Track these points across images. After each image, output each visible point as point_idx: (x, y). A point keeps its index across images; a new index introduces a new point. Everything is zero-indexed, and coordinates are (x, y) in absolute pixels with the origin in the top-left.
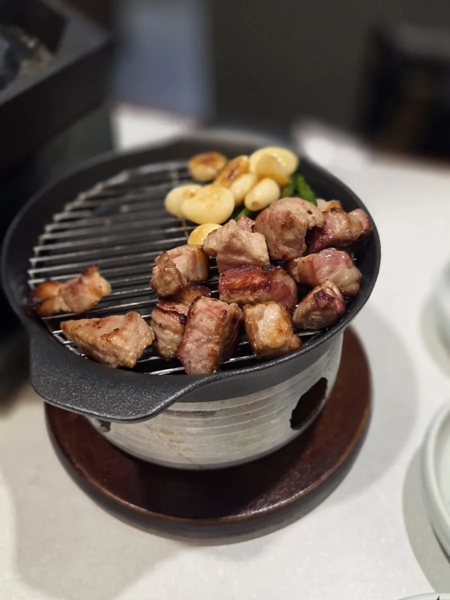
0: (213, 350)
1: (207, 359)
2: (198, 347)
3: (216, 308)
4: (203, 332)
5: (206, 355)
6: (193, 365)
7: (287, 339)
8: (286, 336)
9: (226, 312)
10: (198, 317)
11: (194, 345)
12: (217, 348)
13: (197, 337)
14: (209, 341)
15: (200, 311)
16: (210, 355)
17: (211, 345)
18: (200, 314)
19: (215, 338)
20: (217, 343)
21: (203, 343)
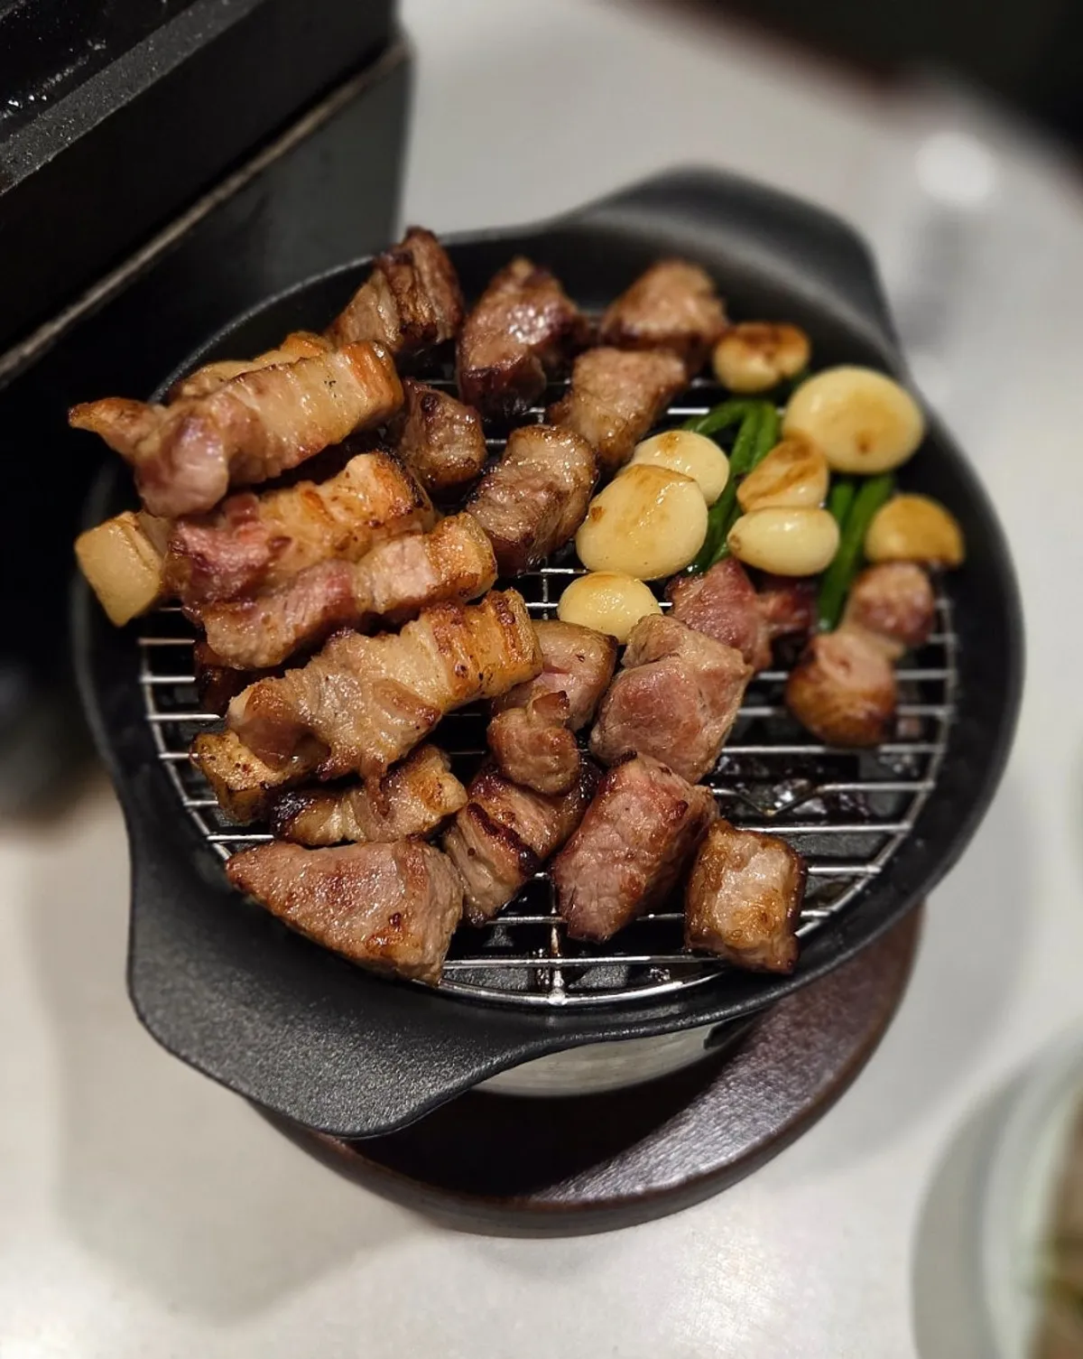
0: (632, 879)
1: (616, 896)
2: (602, 865)
3: (666, 790)
4: (622, 837)
5: (615, 889)
6: (580, 900)
7: (769, 941)
8: (770, 936)
9: (687, 806)
10: (621, 800)
11: (596, 858)
12: (643, 879)
13: (606, 844)
14: (631, 858)
15: (630, 788)
16: (623, 890)
17: (632, 869)
18: (627, 795)
19: (644, 858)
20: (645, 869)
21: (616, 860)
